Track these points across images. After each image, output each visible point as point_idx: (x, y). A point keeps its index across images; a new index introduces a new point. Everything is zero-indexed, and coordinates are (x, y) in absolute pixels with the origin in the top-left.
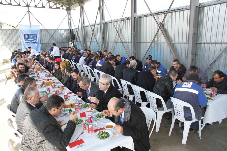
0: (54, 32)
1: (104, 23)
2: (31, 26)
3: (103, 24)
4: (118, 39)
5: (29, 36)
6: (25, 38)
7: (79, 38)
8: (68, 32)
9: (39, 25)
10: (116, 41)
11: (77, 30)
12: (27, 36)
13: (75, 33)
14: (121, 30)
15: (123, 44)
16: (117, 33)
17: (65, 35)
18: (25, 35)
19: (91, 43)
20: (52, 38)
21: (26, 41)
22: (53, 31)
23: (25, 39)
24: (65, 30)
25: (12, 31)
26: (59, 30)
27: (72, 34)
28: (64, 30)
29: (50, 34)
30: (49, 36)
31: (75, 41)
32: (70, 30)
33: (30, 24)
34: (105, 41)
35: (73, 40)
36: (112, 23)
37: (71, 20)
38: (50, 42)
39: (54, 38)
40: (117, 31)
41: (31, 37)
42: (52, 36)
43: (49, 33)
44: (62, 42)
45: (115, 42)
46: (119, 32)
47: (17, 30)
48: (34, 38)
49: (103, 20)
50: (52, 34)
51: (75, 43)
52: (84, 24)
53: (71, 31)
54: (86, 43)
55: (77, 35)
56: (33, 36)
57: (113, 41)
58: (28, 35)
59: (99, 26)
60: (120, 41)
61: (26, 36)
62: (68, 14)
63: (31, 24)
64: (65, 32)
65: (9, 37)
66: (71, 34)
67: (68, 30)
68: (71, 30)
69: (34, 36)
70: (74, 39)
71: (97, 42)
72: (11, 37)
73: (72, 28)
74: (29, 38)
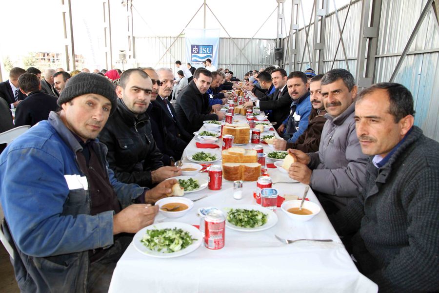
2: (205, 31)
5: (199, 49)
6: (192, 52)
8: (274, 44)
12: (197, 49)
15: (347, 63)
17: (269, 49)
18: (193, 46)
20: (241, 56)
21: (193, 59)
22: (245, 42)
23: (193, 54)
24: (270, 39)
26: (256, 39)
28: (267, 39)
29: (238, 47)
30: (235, 51)
32: (278, 40)
33: (205, 27)
34: (321, 60)
35: (279, 60)
38: (237, 62)
39: (244, 55)
40: (341, 34)
41: (202, 50)
42: (242, 52)
43: (236, 44)
44: (261, 64)
47: (183, 37)
49: (323, 8)
50: (243, 47)
52: (296, 23)
53: (280, 42)
55: (287, 49)
56: (206, 50)
61: (194, 49)
62: (278, 7)
63: (206, 28)
64: (267, 44)
65: (169, 49)
67: (275, 40)
68: (280, 39)
69: (208, 49)
70: (281, 58)
71: (311, 63)
72: (172, 49)
73: (284, 36)
74: (198, 53)
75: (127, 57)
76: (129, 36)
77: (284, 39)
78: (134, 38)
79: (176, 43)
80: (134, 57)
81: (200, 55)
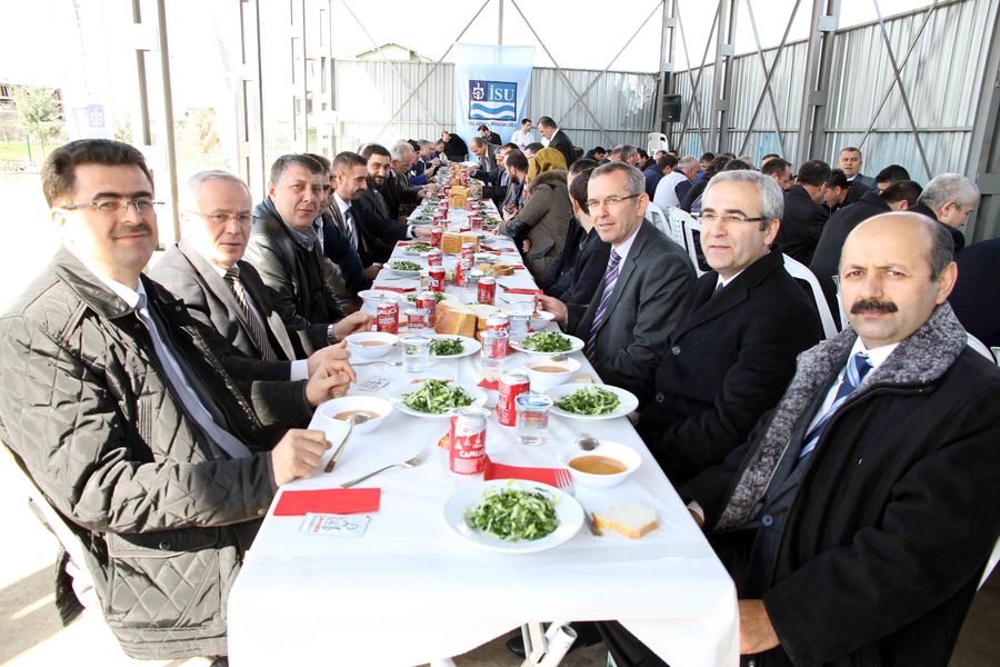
0: (591, 81)
1: (832, 29)
2: (500, 50)
3: (826, 33)
4: (894, 116)
5: (486, 91)
6: (472, 97)
7: (699, 114)
8: (652, 86)
9: (534, 47)
10: (881, 124)
11: (695, 78)
12: (482, 89)
13: (684, 91)
14: (921, 64)
15: (917, 139)
16: (898, 78)
17: (640, 96)
18: (473, 84)
19: (752, 135)
20: (579, 109)
21: (473, 112)
22: (588, 78)
23: (473, 102)
24: (644, 74)
25: (430, 69)
26: (615, 72)
27: (670, 94)
28: (639, 74)
29: (572, 87)
30: (566, 95)
31: (678, 126)
32: (663, 75)
33: (500, 42)
34: (819, 128)
35: (672, 121)
36: (878, 27)
37: (677, 30)
38: (570, 123)
39: (587, 108)
40: (897, 72)
41: (494, 94)
42: (581, 99)
43: (569, 83)
44: (622, 129)
45: (874, 131)
46: (909, 75)
47: (449, 64)
48: (503, 100)
49: (829, 14)
50: (584, 89)
51: (677, 138)
52: (729, 43)
53: (667, 80)
54: (725, 136)
55: (694, 98)
56: (503, 94)
57: (866, 127)
58: (484, 85)
59: (802, 51)
60: (903, 124)
61: (475, 89)
62: (664, 1)
63: (504, 43)
64: (638, 85)
65: (415, 93)
66: (666, 91)
67: (658, 74)
68: (667, 74)
69: (506, 91)
70: (676, 118)
71: (780, 132)
72: (423, 90)
73: (676, 68)
74: (485, 99)
75: (316, 106)
76: (323, 59)
77: (675, 75)
78: (333, 61)
79: (432, 78)
80: (333, 109)
81: (490, 105)
